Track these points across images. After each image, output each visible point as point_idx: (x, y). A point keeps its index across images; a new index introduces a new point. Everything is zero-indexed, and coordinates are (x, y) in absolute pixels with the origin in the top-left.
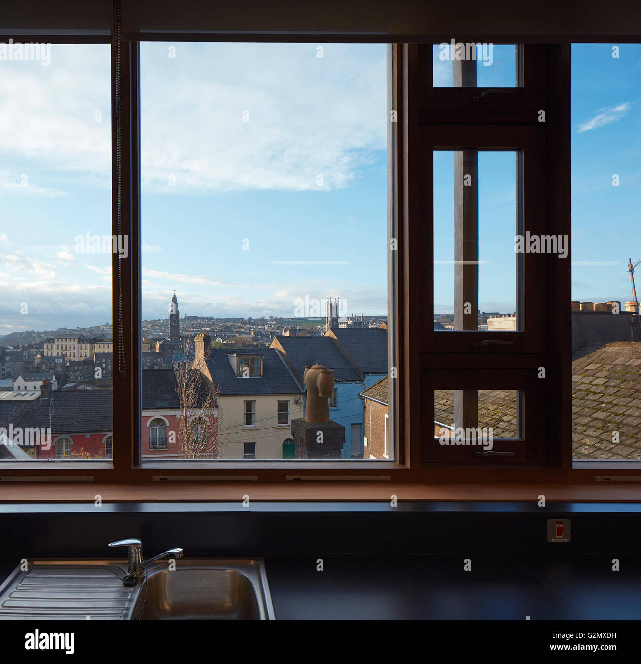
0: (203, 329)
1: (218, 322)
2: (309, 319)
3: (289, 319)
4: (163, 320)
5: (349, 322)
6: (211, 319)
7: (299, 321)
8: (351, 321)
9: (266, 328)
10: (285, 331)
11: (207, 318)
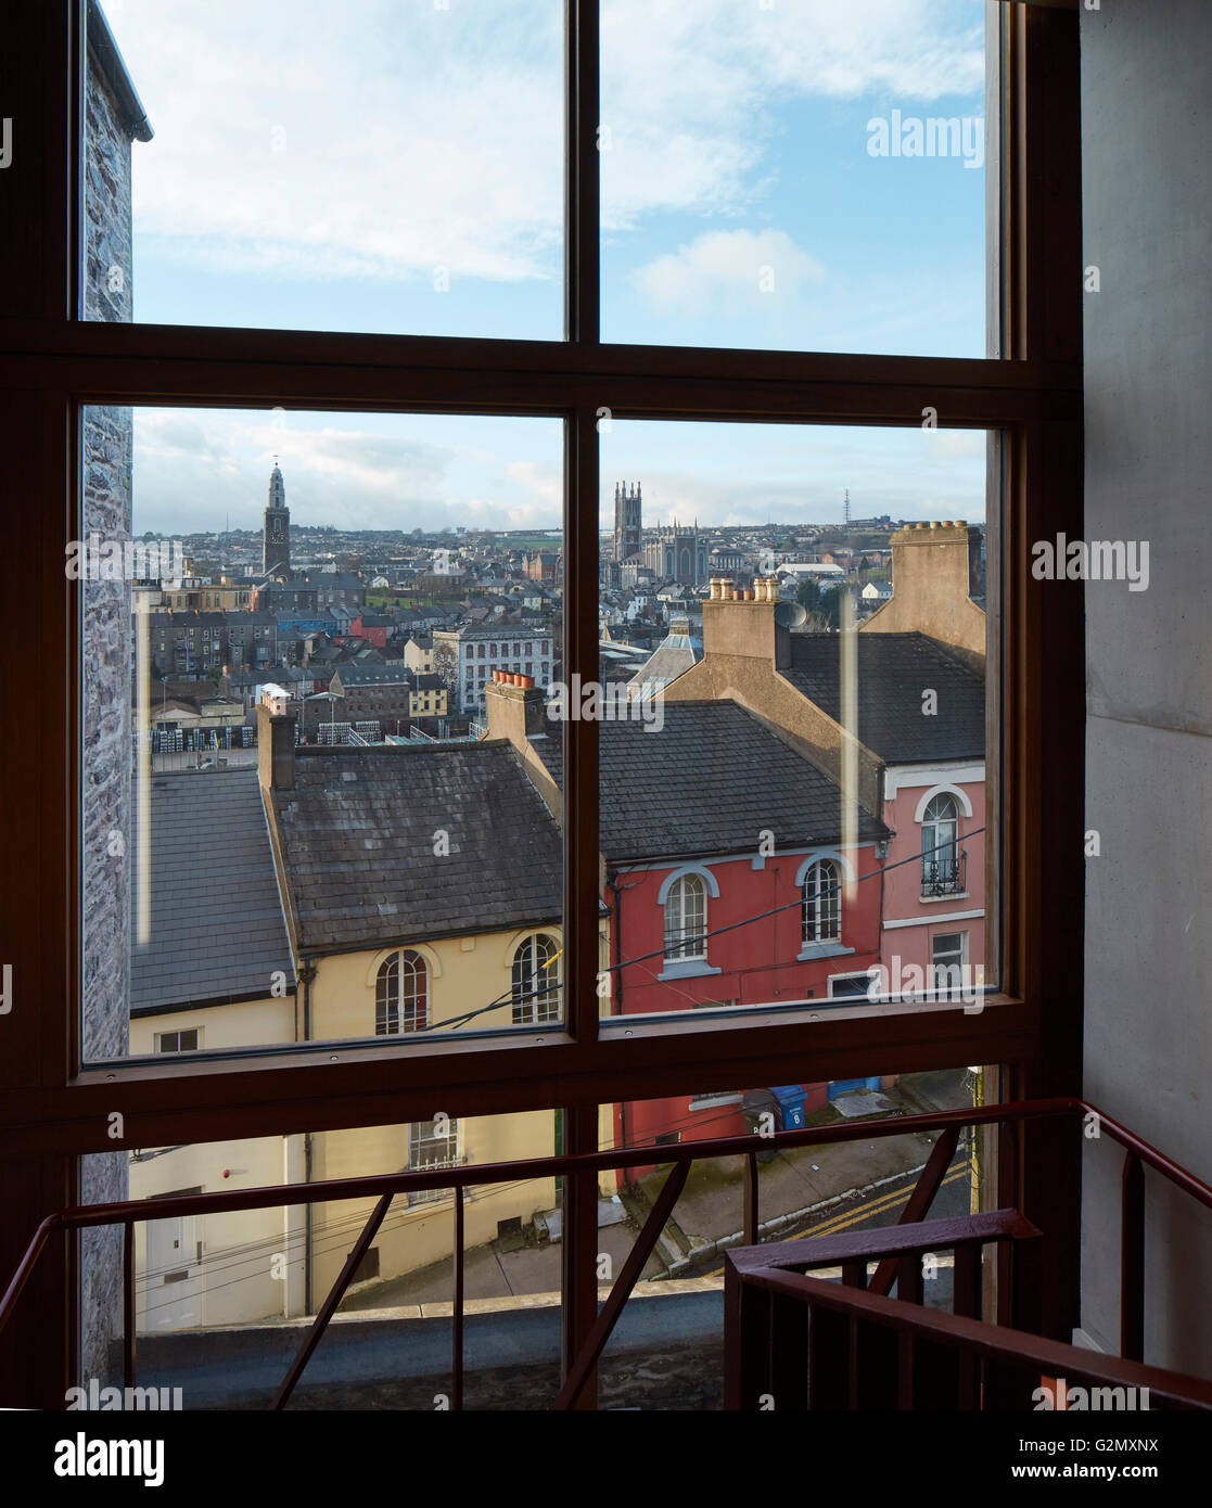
0: (318, 556)
1: (348, 539)
2: (548, 534)
3: (503, 533)
4: (220, 536)
5: (666, 537)
6: (330, 532)
7: (528, 538)
8: (673, 536)
9: (464, 554)
10: (529, 560)
11: (320, 530)
